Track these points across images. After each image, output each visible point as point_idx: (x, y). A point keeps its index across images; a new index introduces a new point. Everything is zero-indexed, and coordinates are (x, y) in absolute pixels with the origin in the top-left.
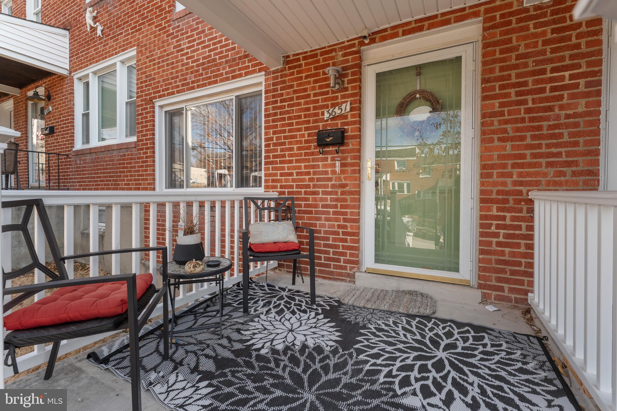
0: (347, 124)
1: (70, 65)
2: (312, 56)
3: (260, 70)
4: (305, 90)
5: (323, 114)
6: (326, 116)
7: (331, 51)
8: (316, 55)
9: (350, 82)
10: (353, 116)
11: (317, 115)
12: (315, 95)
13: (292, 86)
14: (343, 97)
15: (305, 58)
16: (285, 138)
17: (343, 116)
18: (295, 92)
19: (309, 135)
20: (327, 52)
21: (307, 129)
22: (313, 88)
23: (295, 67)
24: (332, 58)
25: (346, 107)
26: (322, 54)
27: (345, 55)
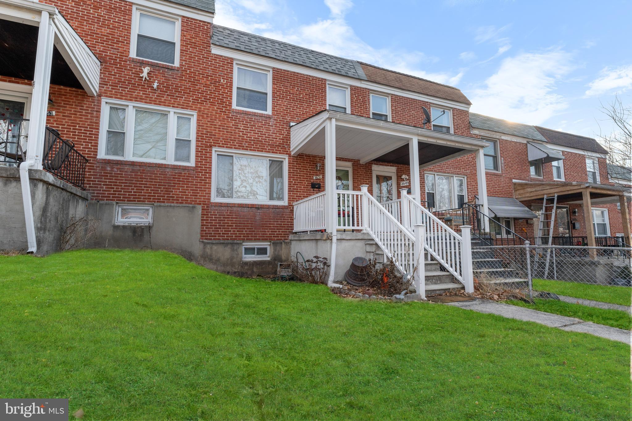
0: (321, 182)
1: (100, 89)
2: (308, 156)
3: (286, 154)
4: (306, 167)
5: (313, 177)
6: (314, 178)
7: (315, 157)
8: (310, 156)
9: (321, 169)
10: (323, 180)
11: (311, 177)
12: (310, 170)
13: (301, 164)
14: (319, 173)
15: (306, 156)
16: (298, 182)
17: (319, 179)
18: (302, 167)
19: (308, 183)
20: (314, 157)
21: (307, 181)
22: (309, 167)
23: (302, 158)
24: (316, 159)
25: (321, 177)
26: (312, 157)
27: (320, 160)
